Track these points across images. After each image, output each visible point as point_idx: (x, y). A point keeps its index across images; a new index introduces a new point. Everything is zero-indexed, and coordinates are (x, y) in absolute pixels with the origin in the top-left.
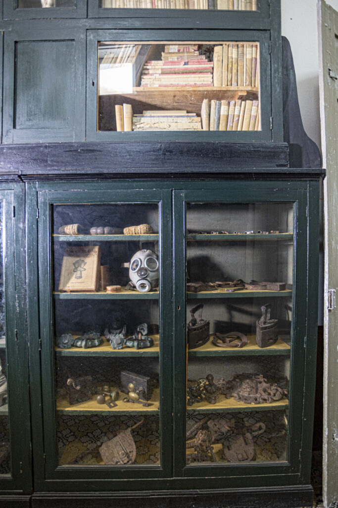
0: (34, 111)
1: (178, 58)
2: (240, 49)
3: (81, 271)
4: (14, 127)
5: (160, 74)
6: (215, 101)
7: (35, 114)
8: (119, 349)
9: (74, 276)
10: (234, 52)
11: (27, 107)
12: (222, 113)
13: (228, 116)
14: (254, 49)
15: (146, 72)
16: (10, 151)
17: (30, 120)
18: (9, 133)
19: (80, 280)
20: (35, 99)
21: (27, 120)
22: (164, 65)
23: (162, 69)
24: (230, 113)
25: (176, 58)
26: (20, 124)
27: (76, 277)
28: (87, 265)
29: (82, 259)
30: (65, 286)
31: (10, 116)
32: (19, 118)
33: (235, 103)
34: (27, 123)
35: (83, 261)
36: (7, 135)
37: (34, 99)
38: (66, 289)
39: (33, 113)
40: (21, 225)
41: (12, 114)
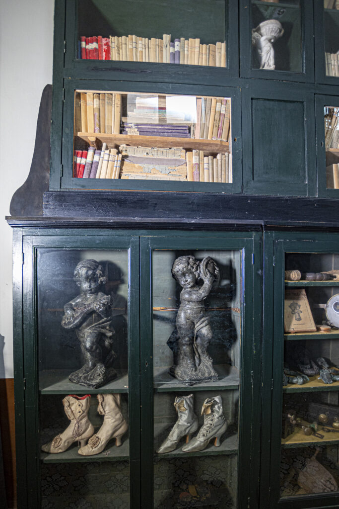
0: (270, 165)
3: (299, 313)
4: (253, 178)
7: (271, 168)
8: (330, 383)
9: (294, 318)
11: (264, 160)
16: (254, 201)
17: (267, 173)
18: (249, 184)
19: (300, 322)
20: (271, 154)
21: (264, 173)
26: (257, 175)
27: (296, 319)
28: (301, 306)
29: (295, 301)
30: (289, 327)
31: (249, 168)
32: (257, 170)
34: (264, 176)
35: (297, 304)
36: (247, 186)
37: (269, 154)
38: (291, 330)
39: (269, 167)
40: (260, 272)
41: (251, 166)
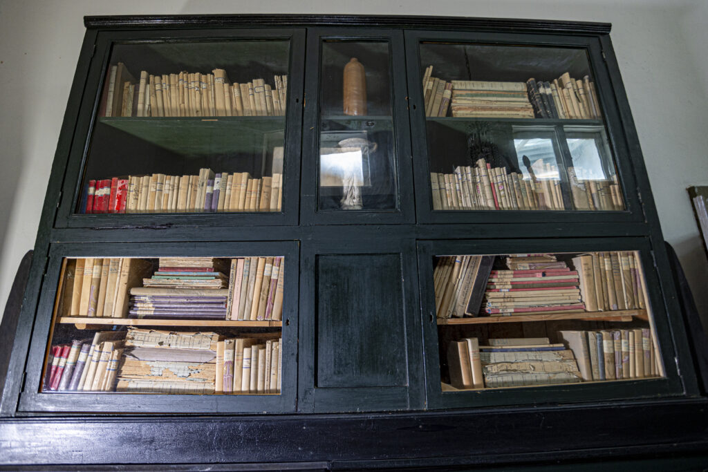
0: (345, 359)
1: (530, 266)
2: (613, 259)
4: (316, 384)
5: (510, 290)
6: (594, 332)
7: (347, 365)
10: (606, 262)
11: (335, 352)
12: (605, 350)
13: (614, 354)
14: (630, 257)
15: (492, 287)
16: (313, 428)
17: (339, 372)
18: (308, 396)
20: (346, 341)
21: (335, 373)
22: (514, 277)
23: (512, 283)
24: (616, 350)
25: (527, 265)
26: (323, 378)
31: (310, 368)
32: (322, 370)
33: (621, 335)
34: (335, 378)
36: (304, 398)
37: (344, 341)
39: (343, 362)
41: (312, 364)
